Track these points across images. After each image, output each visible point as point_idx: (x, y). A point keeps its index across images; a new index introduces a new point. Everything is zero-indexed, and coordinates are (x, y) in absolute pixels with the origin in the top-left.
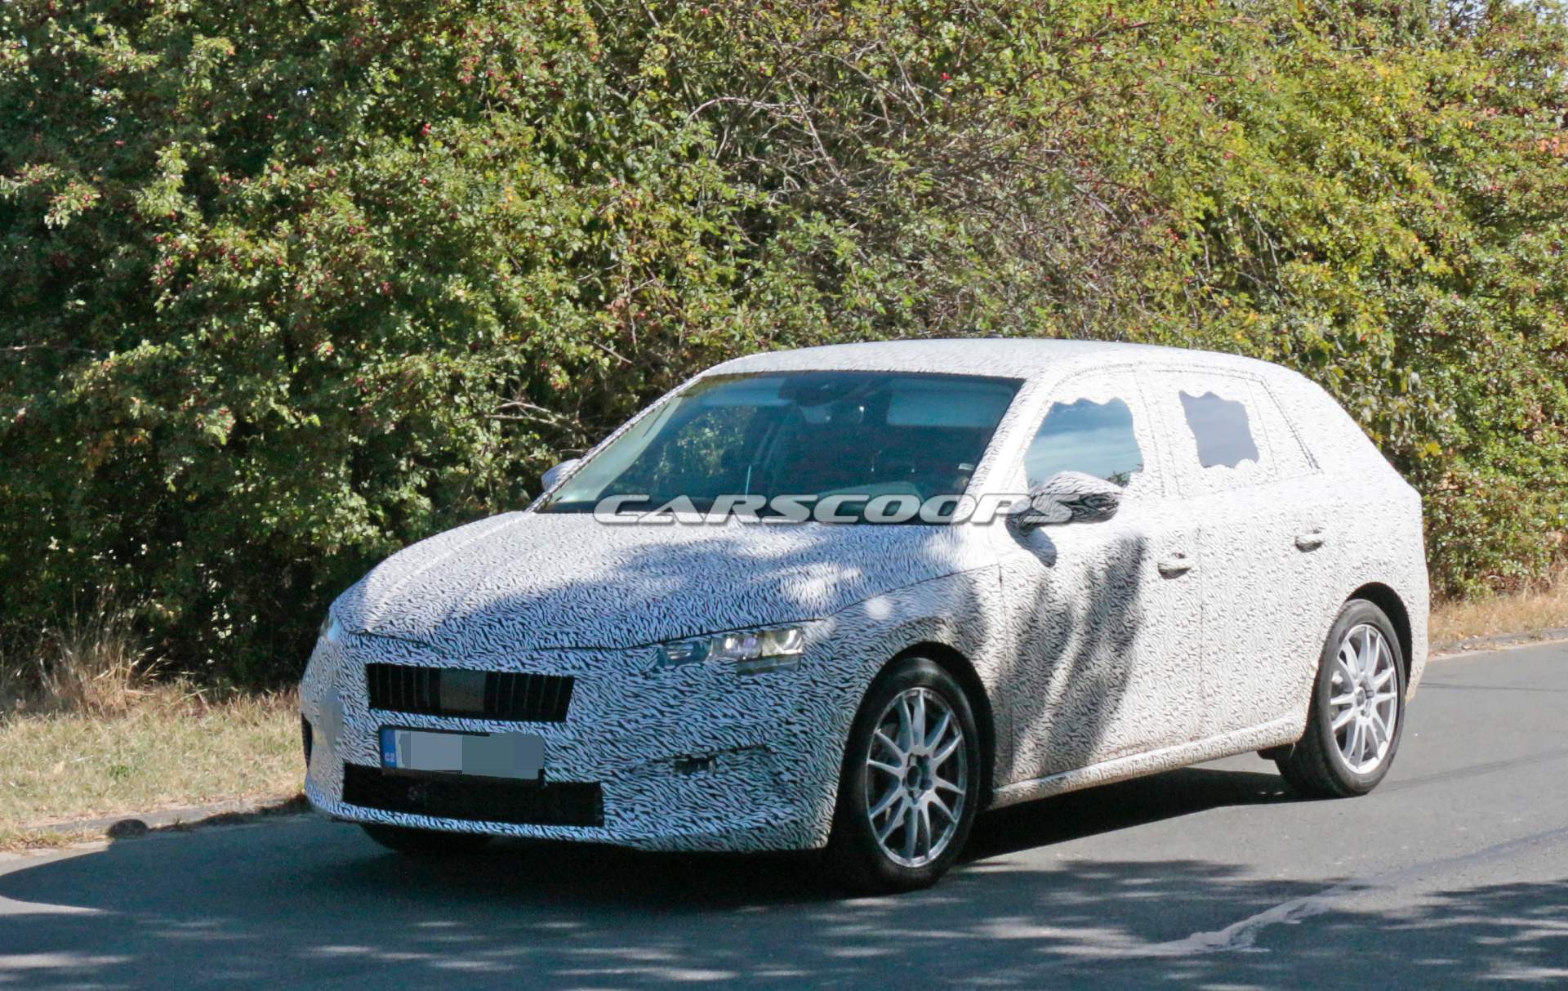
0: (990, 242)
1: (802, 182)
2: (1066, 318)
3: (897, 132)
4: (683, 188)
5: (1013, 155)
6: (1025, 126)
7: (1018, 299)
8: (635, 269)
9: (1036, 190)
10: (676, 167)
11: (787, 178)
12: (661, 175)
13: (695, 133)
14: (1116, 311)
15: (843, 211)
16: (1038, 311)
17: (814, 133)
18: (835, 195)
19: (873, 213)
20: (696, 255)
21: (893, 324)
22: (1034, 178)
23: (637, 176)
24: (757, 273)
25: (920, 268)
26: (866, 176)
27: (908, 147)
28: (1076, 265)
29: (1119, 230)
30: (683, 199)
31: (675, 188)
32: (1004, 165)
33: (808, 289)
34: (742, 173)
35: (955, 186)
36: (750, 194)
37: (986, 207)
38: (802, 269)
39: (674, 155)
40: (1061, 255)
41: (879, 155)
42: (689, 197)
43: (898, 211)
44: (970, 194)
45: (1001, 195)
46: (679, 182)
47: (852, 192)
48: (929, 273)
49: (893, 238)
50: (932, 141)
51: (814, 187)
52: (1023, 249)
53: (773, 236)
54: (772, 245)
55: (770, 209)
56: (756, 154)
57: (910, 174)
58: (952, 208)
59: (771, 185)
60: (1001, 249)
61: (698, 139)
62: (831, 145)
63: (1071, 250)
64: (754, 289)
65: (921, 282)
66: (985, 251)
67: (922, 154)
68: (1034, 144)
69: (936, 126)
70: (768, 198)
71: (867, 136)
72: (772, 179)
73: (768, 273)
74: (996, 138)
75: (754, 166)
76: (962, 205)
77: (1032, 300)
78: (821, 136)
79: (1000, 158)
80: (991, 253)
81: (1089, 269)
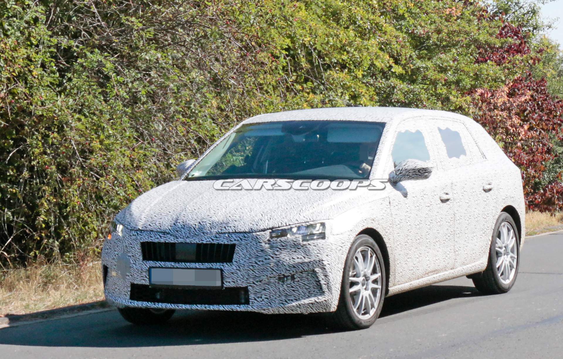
0: (183, 62)
1: (91, 35)
2: (221, 98)
3: (137, 9)
4: (32, 39)
5: (193, 20)
6: (199, 6)
7: (198, 90)
8: (8, 79)
9: (205, 36)
10: (28, 28)
11: (83, 32)
12: (21, 32)
13: (36, 11)
14: (245, 94)
15: (111, 49)
16: (208, 95)
17: (96, 11)
18: (107, 40)
19: (126, 50)
20: (37, 72)
21: (136, 103)
22: (204, 31)
23: (9, 33)
24: (70, 80)
25: (149, 75)
26: (122, 31)
27: (142, 17)
28: (225, 73)
29: (246, 55)
30: (32, 44)
31: (28, 39)
32: (190, 24)
33: (95, 87)
34: (62, 31)
35: (166, 35)
36: (65, 42)
37: (181, 45)
38: (92, 77)
39: (27, 22)
40: (217, 68)
41: (127, 20)
42: (35, 42)
43: (137, 48)
44: (173, 40)
45: (188, 39)
46: (30, 35)
47: (114, 39)
48: (154, 78)
49: (136, 61)
50: (154, 14)
51: (97, 37)
52: (200, 65)
53: (76, 61)
54: (76, 66)
55: (75, 48)
56: (68, 22)
57: (143, 30)
58: (164, 46)
59: (75, 36)
60: (189, 66)
61: (37, 15)
62: (105, 17)
63: (223, 66)
64: (68, 87)
65: (151, 83)
66: (182, 68)
67: (149, 20)
68: (203, 15)
69: (155, 6)
70: (73, 43)
71: (121, 11)
72: (76, 33)
73: (74, 79)
74: (185, 12)
75: (67, 27)
76: (169, 44)
77: (204, 90)
78: (99, 12)
79: (187, 21)
80: (184, 67)
81: (232, 74)
